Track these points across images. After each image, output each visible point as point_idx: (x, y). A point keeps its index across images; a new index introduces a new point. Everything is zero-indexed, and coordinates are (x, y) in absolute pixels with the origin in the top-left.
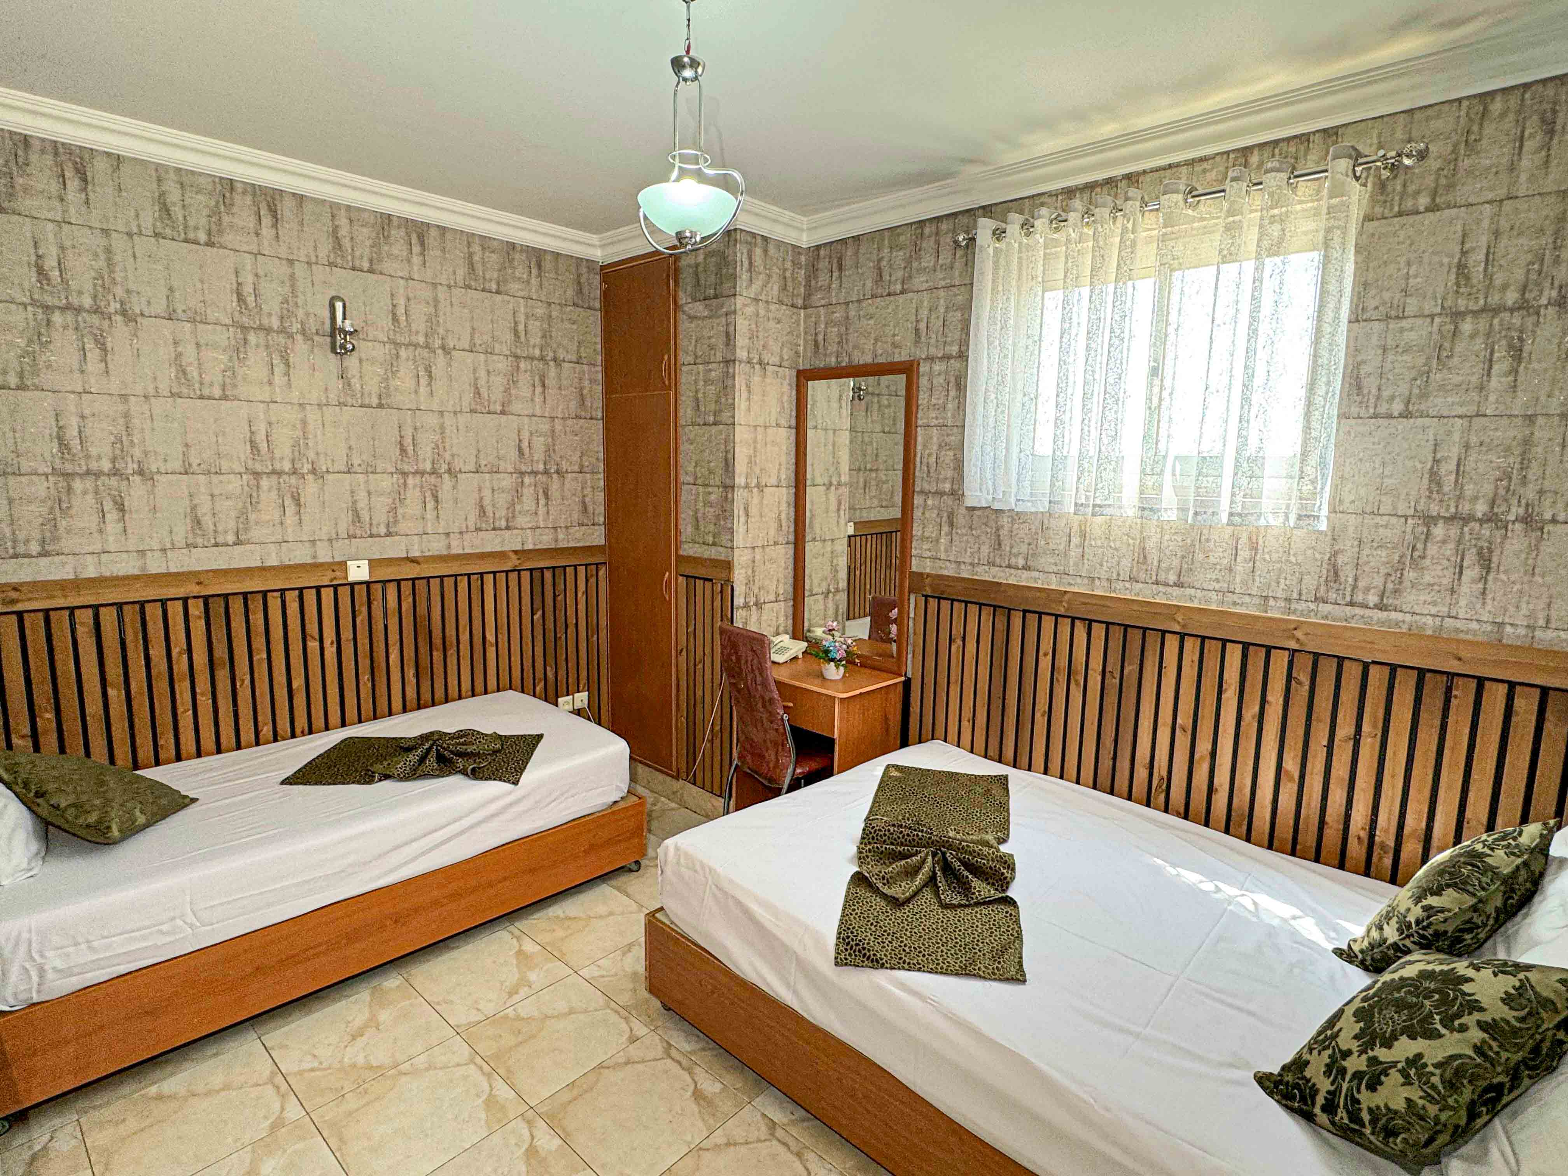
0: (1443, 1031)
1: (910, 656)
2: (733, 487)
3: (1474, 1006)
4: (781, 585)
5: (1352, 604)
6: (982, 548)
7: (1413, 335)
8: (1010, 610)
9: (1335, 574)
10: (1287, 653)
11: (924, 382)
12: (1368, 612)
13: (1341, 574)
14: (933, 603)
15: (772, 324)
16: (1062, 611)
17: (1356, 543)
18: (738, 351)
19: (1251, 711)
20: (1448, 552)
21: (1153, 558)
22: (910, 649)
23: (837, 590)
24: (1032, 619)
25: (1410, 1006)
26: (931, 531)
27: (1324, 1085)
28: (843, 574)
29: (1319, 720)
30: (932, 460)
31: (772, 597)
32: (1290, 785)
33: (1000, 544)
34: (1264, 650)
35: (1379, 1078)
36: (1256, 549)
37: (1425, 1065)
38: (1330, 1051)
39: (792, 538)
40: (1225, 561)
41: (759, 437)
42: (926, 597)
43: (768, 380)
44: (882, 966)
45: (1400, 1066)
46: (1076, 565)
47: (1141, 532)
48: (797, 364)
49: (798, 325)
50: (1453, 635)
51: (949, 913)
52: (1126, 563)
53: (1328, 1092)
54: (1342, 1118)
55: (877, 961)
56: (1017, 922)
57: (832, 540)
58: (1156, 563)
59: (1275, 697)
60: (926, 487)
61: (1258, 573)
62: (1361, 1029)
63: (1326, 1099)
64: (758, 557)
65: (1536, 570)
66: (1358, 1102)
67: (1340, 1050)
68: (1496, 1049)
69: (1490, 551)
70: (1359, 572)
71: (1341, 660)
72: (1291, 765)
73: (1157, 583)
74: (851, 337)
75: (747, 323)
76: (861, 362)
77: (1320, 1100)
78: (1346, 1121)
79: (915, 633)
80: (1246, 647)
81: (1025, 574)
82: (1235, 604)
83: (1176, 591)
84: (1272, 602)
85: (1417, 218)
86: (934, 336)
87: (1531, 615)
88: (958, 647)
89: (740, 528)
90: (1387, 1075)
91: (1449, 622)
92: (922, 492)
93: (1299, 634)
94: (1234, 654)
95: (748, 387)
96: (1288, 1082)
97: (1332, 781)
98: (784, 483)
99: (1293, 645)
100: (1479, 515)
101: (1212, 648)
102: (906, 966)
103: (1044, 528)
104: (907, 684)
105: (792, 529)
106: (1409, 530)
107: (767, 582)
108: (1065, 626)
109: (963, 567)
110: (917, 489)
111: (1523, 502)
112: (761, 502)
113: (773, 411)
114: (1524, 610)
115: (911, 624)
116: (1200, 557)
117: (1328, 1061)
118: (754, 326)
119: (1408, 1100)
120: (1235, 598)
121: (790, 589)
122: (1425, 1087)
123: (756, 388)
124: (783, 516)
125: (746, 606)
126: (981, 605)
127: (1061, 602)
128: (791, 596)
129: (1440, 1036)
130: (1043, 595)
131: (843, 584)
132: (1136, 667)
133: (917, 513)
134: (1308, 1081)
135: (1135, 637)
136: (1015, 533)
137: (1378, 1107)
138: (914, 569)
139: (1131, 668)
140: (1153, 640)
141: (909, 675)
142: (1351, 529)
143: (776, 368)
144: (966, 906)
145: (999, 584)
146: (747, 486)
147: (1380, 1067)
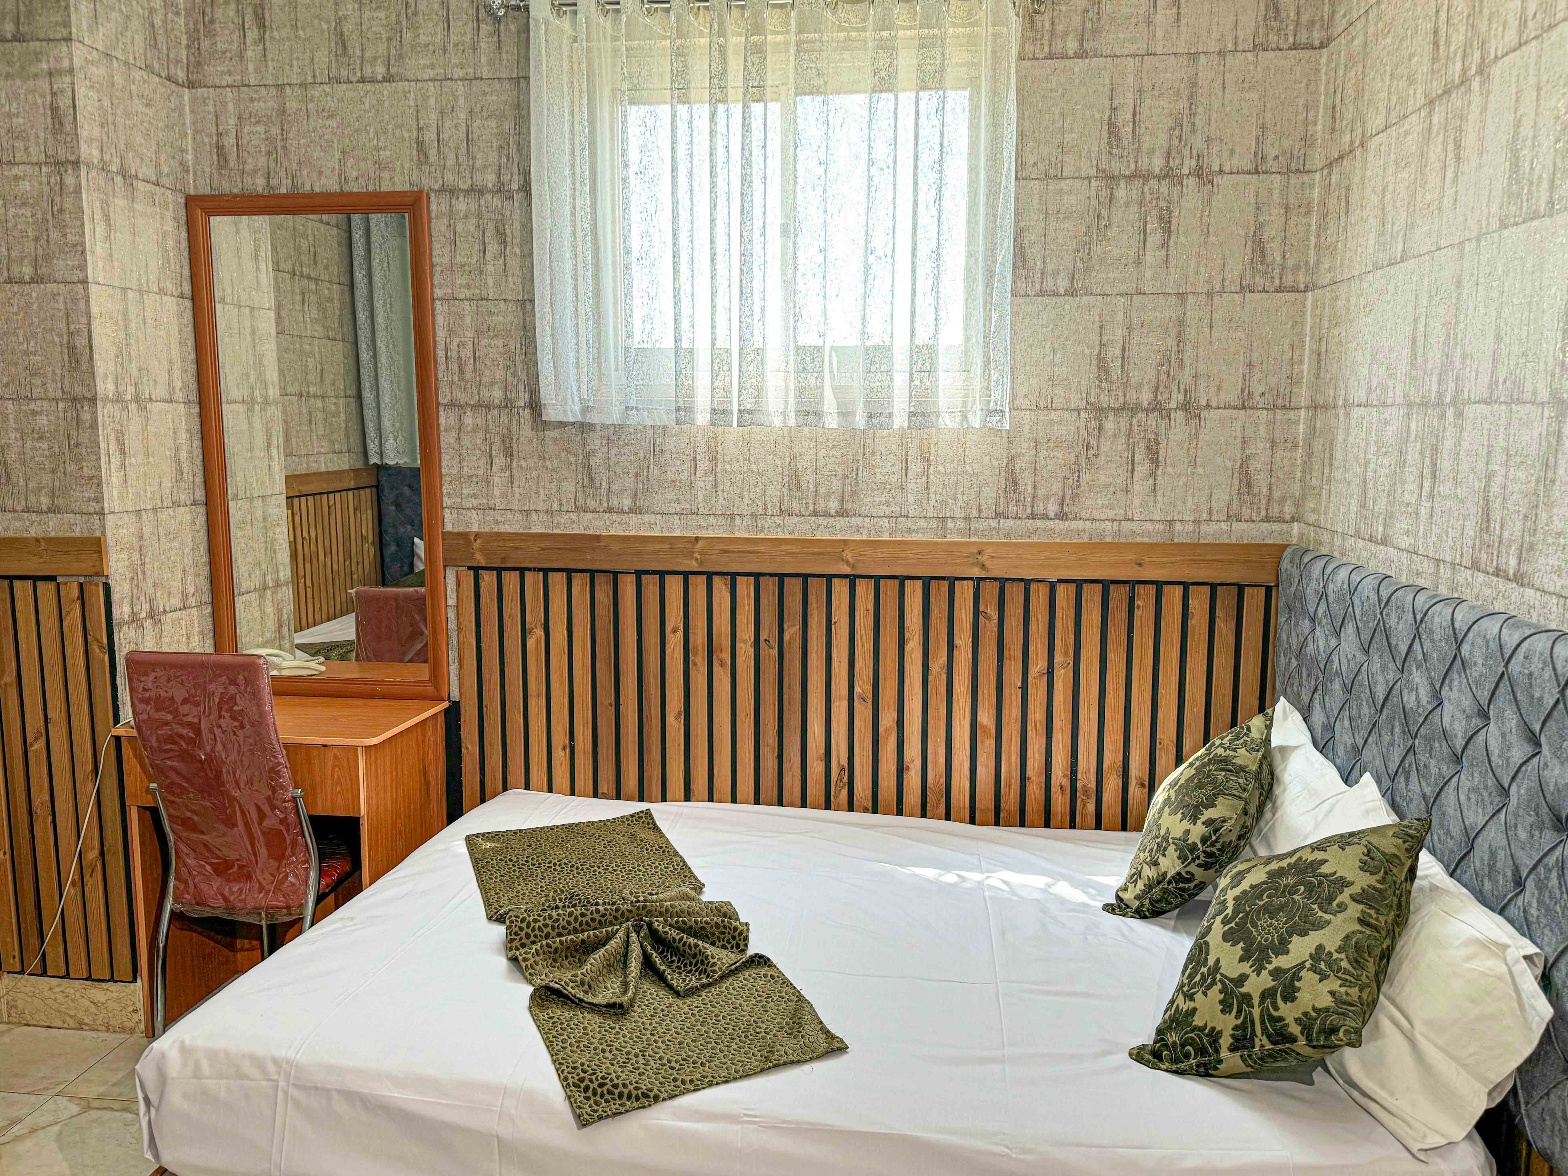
0: (1327, 917)
1: (453, 668)
2: (93, 400)
3: (1343, 883)
4: (190, 579)
5: (1032, 516)
6: (565, 484)
7: (1073, 200)
8: (615, 574)
9: (1012, 482)
10: (971, 583)
11: (438, 227)
12: (1050, 524)
13: (1021, 482)
14: (488, 579)
15: (138, 105)
16: (694, 566)
17: (1032, 444)
18: (84, 147)
19: (938, 664)
20: (1120, 448)
21: (808, 480)
22: (453, 655)
23: (278, 585)
24: (651, 584)
25: (1281, 908)
26: (475, 465)
27: (1227, 1024)
28: (284, 556)
29: (1011, 658)
30: (467, 353)
31: (176, 601)
32: (987, 742)
33: (592, 479)
34: (946, 583)
35: (1293, 986)
36: (929, 460)
37: (1330, 954)
38: (1219, 986)
39: (200, 494)
40: (894, 479)
41: (133, 310)
42: (476, 570)
43: (139, 207)
44: (656, 1099)
45: (1308, 965)
46: (707, 499)
47: (790, 448)
48: (185, 182)
49: (181, 115)
50: (1130, 540)
51: (695, 1001)
52: (774, 492)
53: (1236, 1028)
54: (1262, 1046)
55: (645, 1096)
56: (786, 982)
57: (264, 497)
58: (811, 487)
59: (963, 640)
60: (460, 397)
61: (932, 490)
62: (1242, 949)
63: (1232, 1036)
64: (147, 530)
65: (1198, 460)
66: (1281, 1019)
67: (1231, 980)
68: (1375, 916)
69: (1157, 443)
70: (1038, 478)
71: (1027, 583)
72: (986, 718)
73: (815, 514)
74: (292, 144)
75: (94, 95)
76: (317, 190)
77: (1225, 1041)
78: (1269, 1046)
79: (459, 628)
80: (927, 582)
81: (634, 519)
82: (909, 531)
83: (841, 522)
84: (950, 524)
85: (1068, 62)
86: (452, 156)
87: (1197, 510)
88: (538, 642)
89: (112, 477)
90: (1300, 979)
91: (1126, 525)
92: (452, 404)
93: (984, 558)
94: (914, 592)
95: (107, 217)
96: (1174, 1043)
97: (1029, 728)
98: (179, 396)
99: (976, 572)
100: (1145, 404)
101: (889, 589)
102: (688, 1086)
103: (657, 451)
104: (453, 713)
105: (199, 479)
106: (1082, 424)
107: (167, 575)
108: (698, 585)
109: (534, 516)
110: (443, 400)
111: (1182, 387)
112: (145, 428)
113: (152, 263)
114: (1189, 506)
115: (452, 615)
116: (864, 475)
117: (1222, 996)
118: (106, 103)
119: (1332, 993)
120: (910, 523)
121: (205, 585)
122: (1340, 974)
123: (119, 219)
124: (183, 455)
125: (134, 619)
126: (569, 572)
127: (693, 552)
128: (207, 598)
129: (1328, 923)
130: (665, 546)
131: (285, 573)
132: (798, 628)
133: (447, 440)
134: (1202, 1029)
135: (794, 588)
136: (614, 460)
137: (1306, 1014)
138: (449, 527)
139: (792, 631)
140: (816, 588)
141: (455, 695)
142: (1026, 430)
143: (149, 187)
144: (709, 985)
145: (598, 538)
146: (118, 399)
147: (1289, 975)
